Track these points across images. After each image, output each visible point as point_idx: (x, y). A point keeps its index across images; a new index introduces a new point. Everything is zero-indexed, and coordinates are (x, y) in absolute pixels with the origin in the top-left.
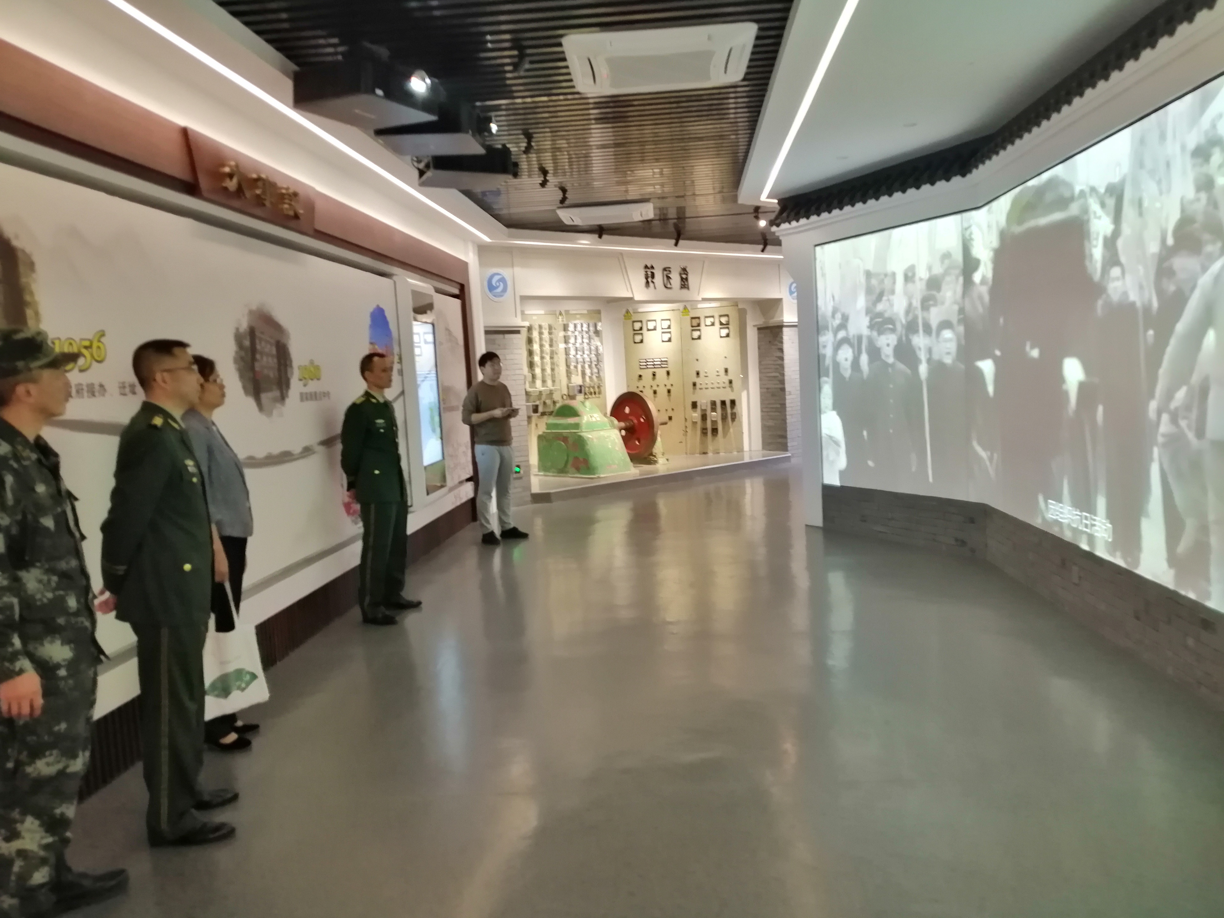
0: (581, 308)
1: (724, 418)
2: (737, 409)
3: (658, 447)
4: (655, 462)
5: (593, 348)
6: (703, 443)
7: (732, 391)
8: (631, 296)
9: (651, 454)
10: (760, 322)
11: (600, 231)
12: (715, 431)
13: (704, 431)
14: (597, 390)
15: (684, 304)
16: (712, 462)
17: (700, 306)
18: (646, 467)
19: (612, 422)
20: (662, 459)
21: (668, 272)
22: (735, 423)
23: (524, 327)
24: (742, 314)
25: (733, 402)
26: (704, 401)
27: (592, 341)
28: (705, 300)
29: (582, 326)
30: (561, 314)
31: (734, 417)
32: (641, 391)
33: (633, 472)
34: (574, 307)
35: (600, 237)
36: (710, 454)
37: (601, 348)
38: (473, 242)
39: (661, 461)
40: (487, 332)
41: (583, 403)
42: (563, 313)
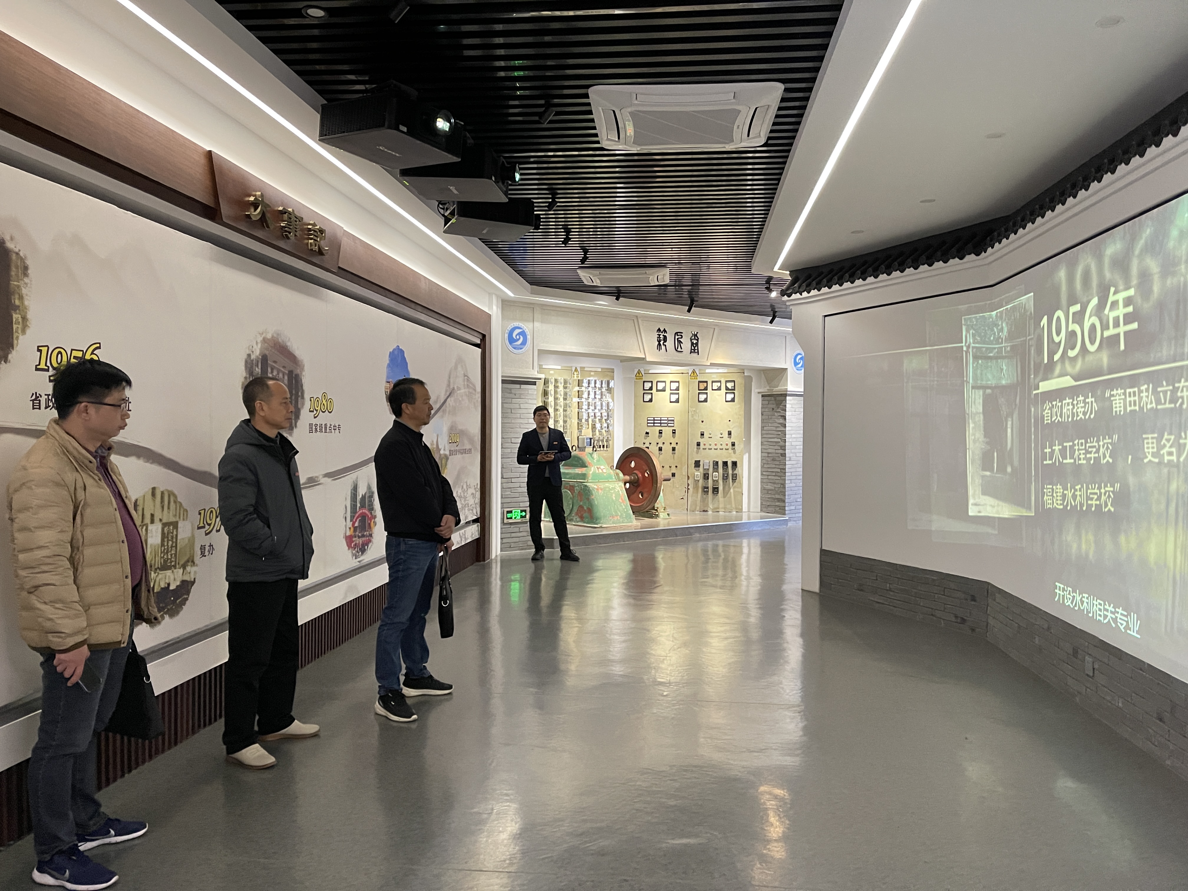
0: (595, 365)
1: (725, 478)
2: (738, 471)
3: (660, 503)
4: (657, 516)
5: (604, 404)
6: (704, 501)
7: (735, 453)
8: (644, 357)
9: (653, 508)
10: (765, 390)
11: (618, 293)
12: (716, 490)
13: (705, 489)
14: (605, 444)
15: (693, 367)
16: (711, 519)
17: (708, 371)
18: (647, 521)
19: (617, 474)
20: (663, 514)
21: (680, 337)
22: (735, 484)
23: (540, 379)
24: (748, 381)
25: (734, 464)
26: (706, 462)
27: (604, 397)
28: (712, 365)
29: (595, 383)
30: (576, 370)
31: (735, 477)
32: (648, 448)
33: (634, 524)
34: (588, 364)
35: (617, 299)
36: (710, 512)
37: (611, 404)
38: (498, 296)
39: (662, 515)
40: (504, 382)
41: (591, 454)
42: (579, 369)
